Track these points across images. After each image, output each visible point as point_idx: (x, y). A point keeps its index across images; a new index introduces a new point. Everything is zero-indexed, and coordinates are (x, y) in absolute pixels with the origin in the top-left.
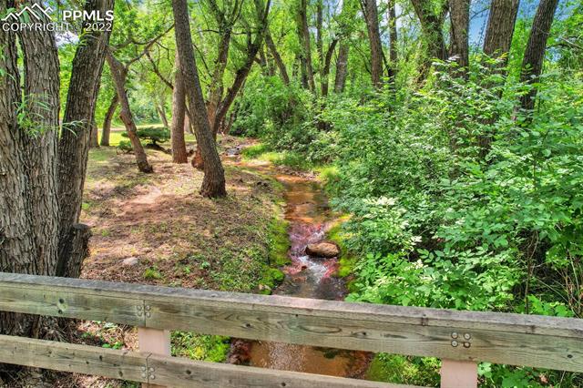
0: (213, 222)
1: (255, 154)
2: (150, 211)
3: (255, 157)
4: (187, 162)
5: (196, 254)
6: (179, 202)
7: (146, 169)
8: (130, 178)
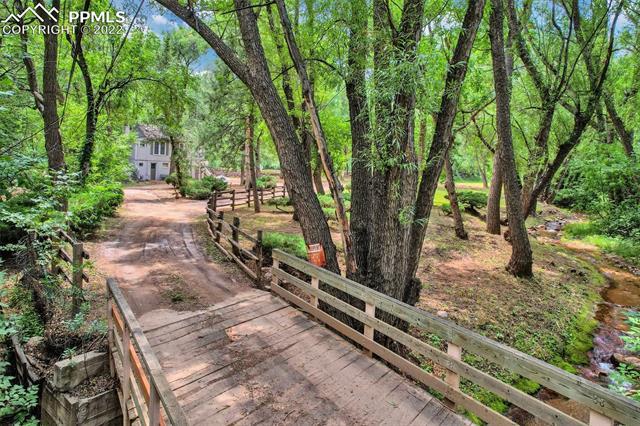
0: (513, 301)
1: (580, 234)
2: (460, 276)
3: (579, 238)
4: (499, 234)
5: (493, 324)
6: (486, 273)
7: (462, 234)
8: (448, 241)
